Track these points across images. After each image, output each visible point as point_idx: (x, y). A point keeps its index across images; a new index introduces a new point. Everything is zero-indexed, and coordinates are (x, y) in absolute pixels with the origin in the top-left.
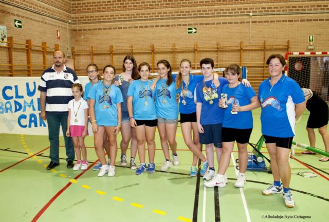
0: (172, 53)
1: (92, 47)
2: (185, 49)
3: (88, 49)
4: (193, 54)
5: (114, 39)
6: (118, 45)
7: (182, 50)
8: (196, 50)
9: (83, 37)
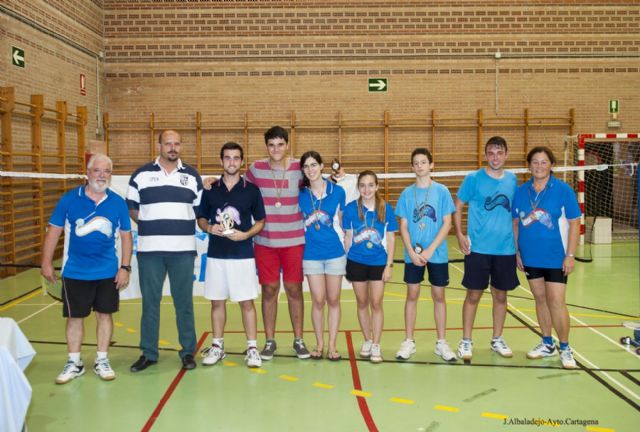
0: (336, 131)
1: (153, 115)
2: (362, 125)
3: (142, 119)
4: (379, 134)
5: (204, 98)
6: (214, 112)
7: (355, 125)
8: (387, 126)
9: (129, 92)
